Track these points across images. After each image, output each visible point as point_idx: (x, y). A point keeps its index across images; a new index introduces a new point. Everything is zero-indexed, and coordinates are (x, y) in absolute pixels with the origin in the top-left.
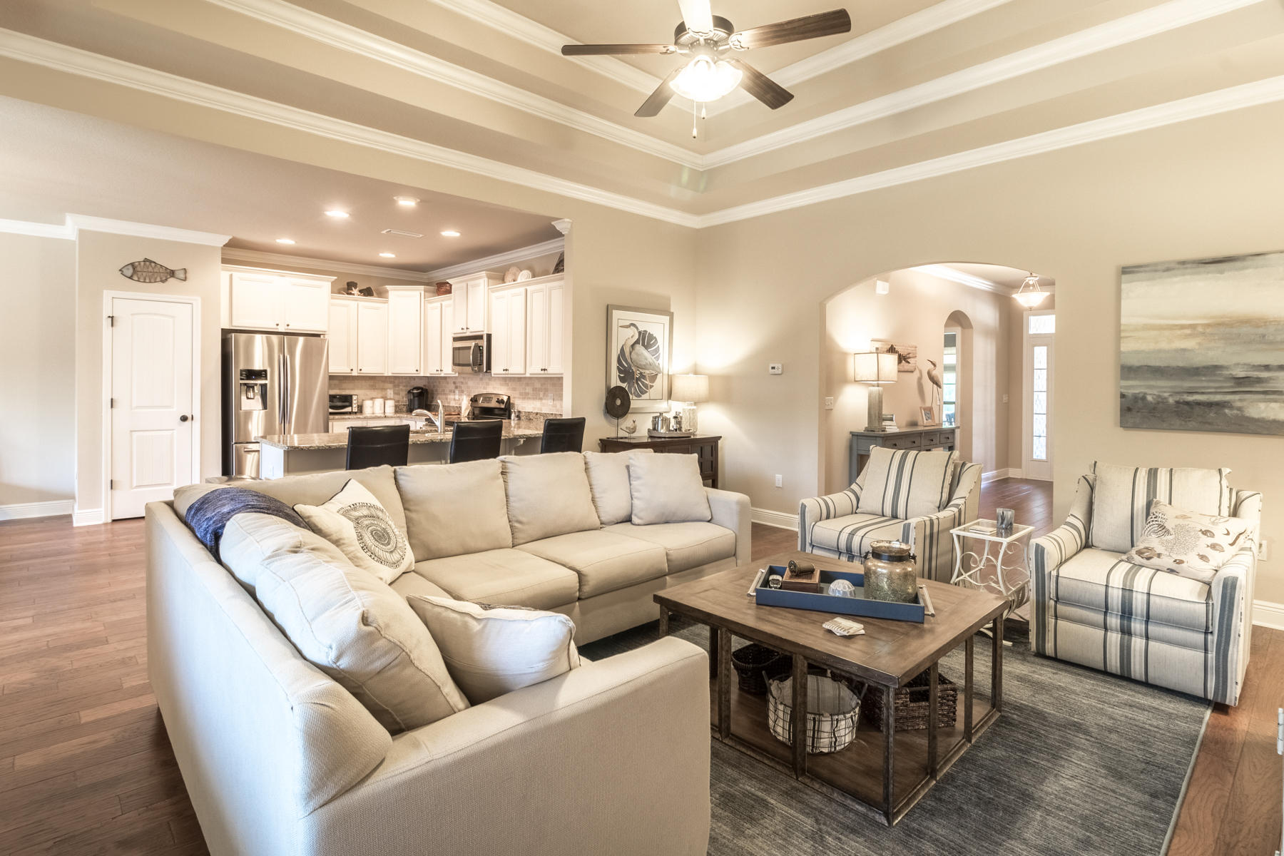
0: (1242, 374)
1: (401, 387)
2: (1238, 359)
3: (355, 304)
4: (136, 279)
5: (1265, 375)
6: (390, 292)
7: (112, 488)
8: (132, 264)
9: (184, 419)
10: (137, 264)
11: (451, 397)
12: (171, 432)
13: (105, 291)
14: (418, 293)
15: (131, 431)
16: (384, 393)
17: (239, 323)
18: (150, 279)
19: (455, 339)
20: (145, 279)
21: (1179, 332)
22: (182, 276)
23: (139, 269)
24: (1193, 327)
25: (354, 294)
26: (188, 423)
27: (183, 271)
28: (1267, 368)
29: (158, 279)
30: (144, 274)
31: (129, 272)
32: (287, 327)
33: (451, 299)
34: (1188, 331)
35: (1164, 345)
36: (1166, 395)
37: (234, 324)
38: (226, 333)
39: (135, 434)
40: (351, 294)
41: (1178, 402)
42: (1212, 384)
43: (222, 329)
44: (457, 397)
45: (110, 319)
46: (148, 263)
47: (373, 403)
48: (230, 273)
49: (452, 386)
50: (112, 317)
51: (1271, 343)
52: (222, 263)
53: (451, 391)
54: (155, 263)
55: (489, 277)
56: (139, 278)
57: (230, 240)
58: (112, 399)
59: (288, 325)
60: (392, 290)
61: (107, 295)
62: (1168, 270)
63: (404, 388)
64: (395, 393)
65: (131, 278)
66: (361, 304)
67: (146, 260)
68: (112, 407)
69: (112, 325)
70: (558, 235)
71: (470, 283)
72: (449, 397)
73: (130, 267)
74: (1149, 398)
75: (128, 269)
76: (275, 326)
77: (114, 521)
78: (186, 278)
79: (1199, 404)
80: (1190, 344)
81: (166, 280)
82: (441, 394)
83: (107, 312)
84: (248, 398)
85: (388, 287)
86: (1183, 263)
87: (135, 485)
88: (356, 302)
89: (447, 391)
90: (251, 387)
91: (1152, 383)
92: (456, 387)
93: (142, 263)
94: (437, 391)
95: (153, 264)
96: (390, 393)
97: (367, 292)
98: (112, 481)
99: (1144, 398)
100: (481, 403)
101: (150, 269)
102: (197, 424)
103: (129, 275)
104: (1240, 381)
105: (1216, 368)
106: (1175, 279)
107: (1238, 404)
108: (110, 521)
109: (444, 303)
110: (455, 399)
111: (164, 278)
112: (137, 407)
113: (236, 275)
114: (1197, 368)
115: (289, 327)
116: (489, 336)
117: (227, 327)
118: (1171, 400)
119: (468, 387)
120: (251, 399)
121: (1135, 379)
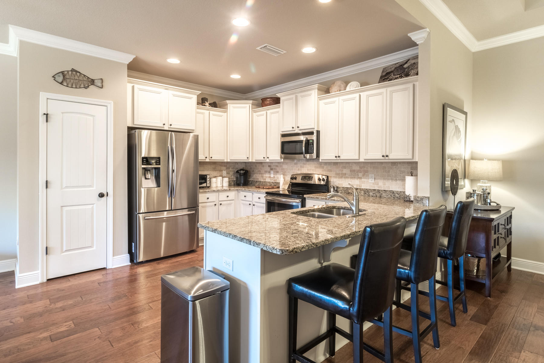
1: (230, 169)
3: (207, 112)
4: (66, 84)
6: (229, 105)
7: (47, 254)
8: (62, 72)
9: (101, 195)
10: (66, 72)
11: (267, 175)
12: (92, 205)
13: (41, 93)
14: (248, 105)
15: (62, 207)
16: (221, 173)
17: (138, 122)
18: (76, 86)
19: (283, 136)
20: (72, 85)
22: (100, 85)
23: (67, 77)
25: (206, 106)
26: (104, 199)
27: (100, 81)
29: (82, 86)
30: (72, 81)
31: (60, 79)
32: (169, 126)
33: (279, 107)
37: (135, 123)
38: (130, 129)
39: (65, 209)
40: (205, 105)
43: (128, 127)
44: (272, 176)
45: (46, 115)
46: (74, 73)
47: (217, 180)
48: (133, 85)
49: (268, 169)
50: (47, 115)
52: (128, 77)
53: (266, 172)
54: (80, 73)
55: (319, 89)
56: (67, 84)
57: (134, 59)
58: (47, 181)
59: (171, 125)
60: (230, 104)
61: (43, 96)
63: (232, 170)
64: (227, 173)
65: (61, 83)
66: (211, 112)
67: (73, 70)
68: (47, 187)
69: (47, 121)
70: (414, 44)
71: (299, 95)
72: (264, 175)
73: (61, 75)
75: (59, 76)
76: (162, 126)
77: (48, 280)
78: (102, 86)
81: (88, 86)
82: (258, 174)
83: (42, 110)
84: (146, 179)
85: (228, 101)
87: (64, 249)
88: (209, 111)
89: (263, 171)
90: (149, 170)
92: (272, 169)
93: (70, 73)
94: (253, 171)
95: (78, 74)
96: (224, 173)
97: (214, 105)
98: (47, 248)
100: (299, 180)
101: (76, 77)
102: (110, 199)
103: (60, 81)
108: (45, 280)
109: (269, 112)
110: (270, 177)
111: (87, 86)
112: (67, 187)
113: (136, 86)
115: (171, 127)
116: (318, 132)
117: (130, 125)
119: (283, 169)
120: (149, 179)
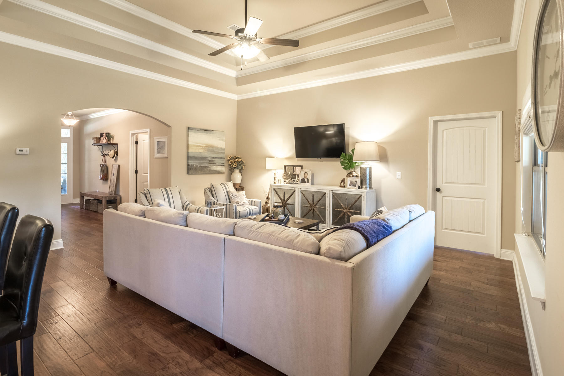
0: (210, 159)
2: (209, 155)
5: (213, 159)
21: (200, 147)
24: (202, 146)
28: (214, 158)
34: (201, 148)
35: (197, 151)
36: (198, 165)
41: (200, 166)
42: (205, 162)
51: (214, 152)
62: (198, 130)
74: (194, 165)
79: (203, 167)
80: (202, 151)
86: (201, 129)
91: (195, 161)
99: (193, 166)
104: (210, 161)
105: (206, 157)
106: (200, 133)
107: (210, 167)
114: (203, 158)
118: (198, 166)
121: (192, 160)
